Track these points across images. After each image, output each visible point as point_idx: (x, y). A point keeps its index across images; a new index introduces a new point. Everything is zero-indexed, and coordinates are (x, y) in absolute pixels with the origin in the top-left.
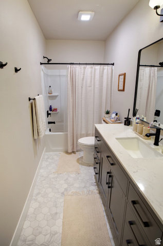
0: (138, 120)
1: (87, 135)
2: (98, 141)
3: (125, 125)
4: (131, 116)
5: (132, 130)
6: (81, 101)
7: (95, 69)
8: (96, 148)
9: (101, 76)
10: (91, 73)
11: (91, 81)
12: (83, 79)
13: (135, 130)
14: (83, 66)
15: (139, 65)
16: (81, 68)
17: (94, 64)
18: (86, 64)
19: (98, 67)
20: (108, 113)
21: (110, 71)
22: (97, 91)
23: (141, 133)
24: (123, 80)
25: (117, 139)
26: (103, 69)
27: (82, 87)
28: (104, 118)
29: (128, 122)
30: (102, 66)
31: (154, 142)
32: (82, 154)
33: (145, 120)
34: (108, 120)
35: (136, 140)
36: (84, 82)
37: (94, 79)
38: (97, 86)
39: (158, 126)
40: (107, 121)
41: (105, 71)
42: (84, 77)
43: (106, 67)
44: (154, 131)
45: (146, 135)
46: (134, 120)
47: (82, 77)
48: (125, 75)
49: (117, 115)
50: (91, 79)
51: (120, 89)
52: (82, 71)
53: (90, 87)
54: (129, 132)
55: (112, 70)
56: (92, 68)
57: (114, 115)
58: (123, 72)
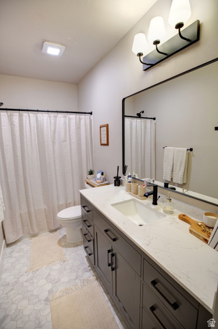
0: (130, 179)
1: (67, 206)
2: (88, 211)
3: (115, 185)
4: (120, 174)
5: (125, 191)
6: (54, 161)
7: (69, 119)
8: (85, 221)
9: (78, 128)
10: (65, 123)
11: (65, 134)
12: (55, 131)
13: (129, 190)
14: (52, 115)
15: (124, 116)
16: (50, 117)
17: (67, 112)
18: (57, 112)
19: (73, 116)
20: (91, 173)
21: (88, 121)
22: (74, 146)
23: (136, 193)
24: (105, 132)
25: (113, 205)
26: (80, 119)
27: (54, 143)
28: (87, 180)
29: (118, 182)
30: (78, 116)
31: (152, 201)
32: (63, 232)
33: (137, 177)
34: (92, 181)
35: (132, 202)
36: (56, 135)
37: (70, 131)
38: (74, 140)
39: (152, 182)
40: (92, 184)
41: (82, 121)
42: (55, 128)
43: (83, 116)
44: (151, 190)
45: (145, 195)
46: (125, 179)
47: (53, 129)
48: (107, 126)
49: (102, 174)
50: (66, 131)
51: (103, 142)
52: (52, 121)
53: (65, 141)
54: (122, 194)
55: (91, 120)
56: (66, 117)
57: (99, 175)
58: (106, 123)
